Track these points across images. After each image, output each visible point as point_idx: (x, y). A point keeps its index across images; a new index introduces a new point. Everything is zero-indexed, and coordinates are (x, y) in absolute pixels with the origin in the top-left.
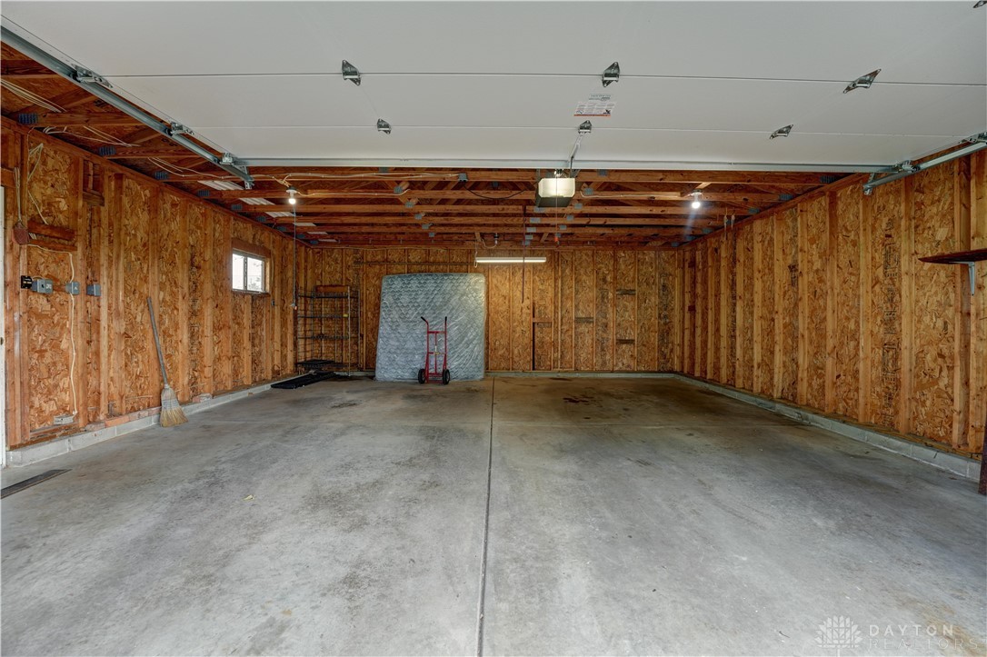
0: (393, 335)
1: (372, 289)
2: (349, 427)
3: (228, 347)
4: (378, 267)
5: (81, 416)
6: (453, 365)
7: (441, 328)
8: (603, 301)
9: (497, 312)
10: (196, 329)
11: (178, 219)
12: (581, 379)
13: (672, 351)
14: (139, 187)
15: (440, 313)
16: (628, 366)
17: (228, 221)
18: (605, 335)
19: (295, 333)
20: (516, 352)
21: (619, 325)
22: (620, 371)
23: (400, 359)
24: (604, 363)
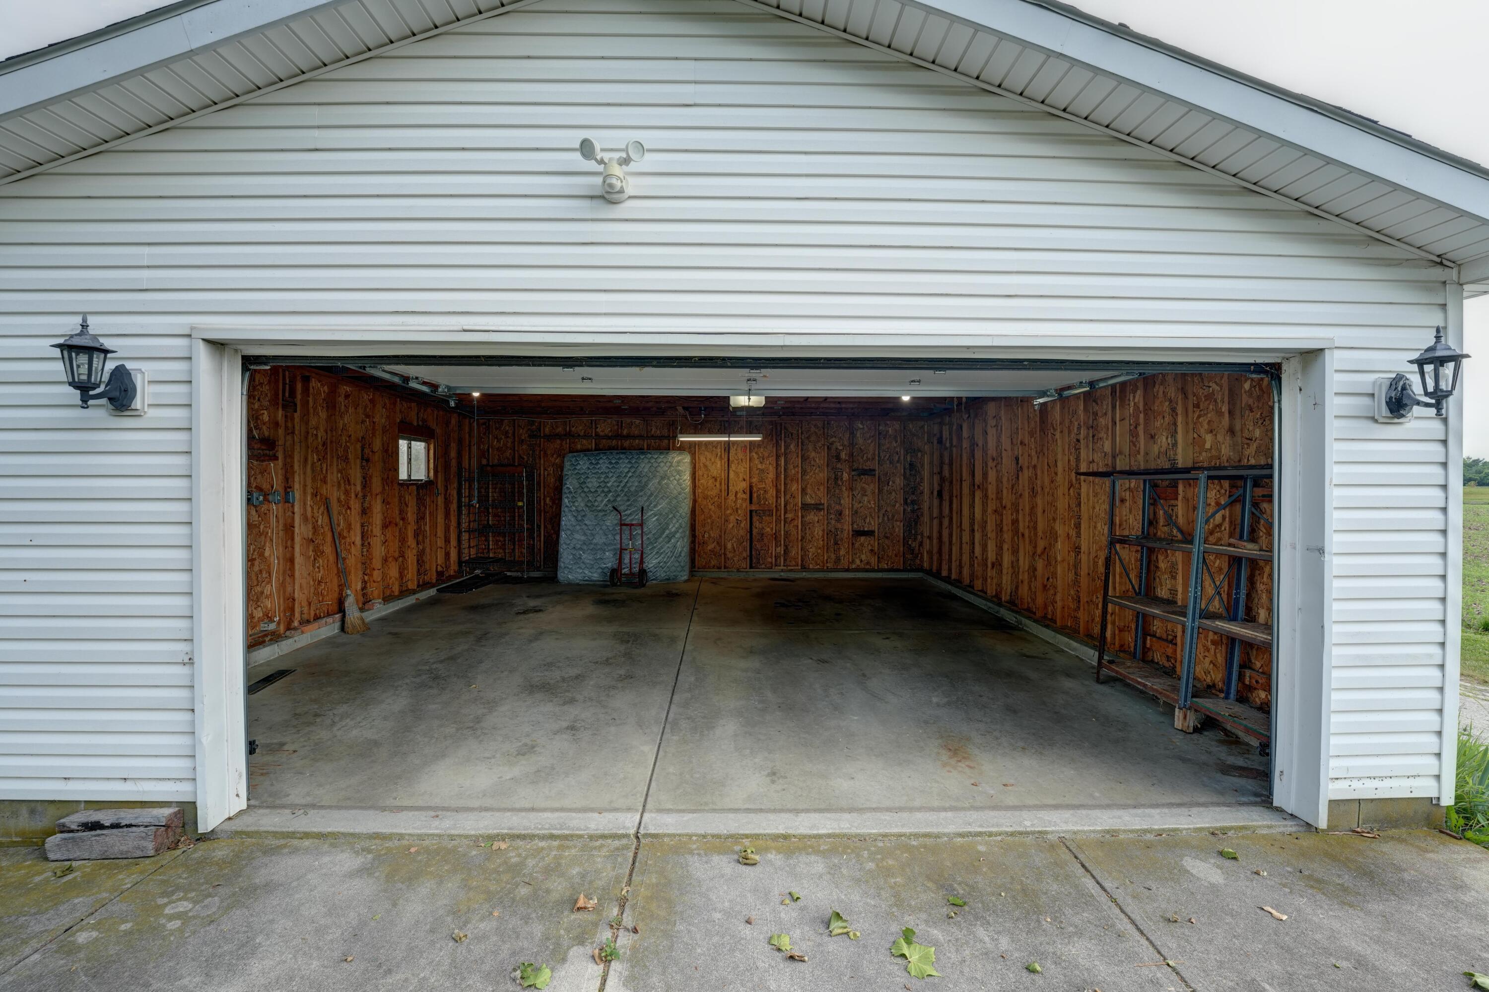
0: (578, 528)
1: (551, 470)
2: (541, 633)
3: (394, 546)
4: (558, 441)
5: (282, 622)
6: (651, 563)
7: (636, 518)
8: (836, 483)
9: (706, 497)
10: (366, 528)
11: (350, 411)
12: (808, 580)
13: (921, 544)
14: (319, 385)
15: (635, 501)
16: (868, 563)
17: (395, 404)
18: (839, 526)
19: (459, 524)
20: (729, 546)
21: (856, 512)
22: (857, 570)
23: (587, 557)
24: (838, 560)
